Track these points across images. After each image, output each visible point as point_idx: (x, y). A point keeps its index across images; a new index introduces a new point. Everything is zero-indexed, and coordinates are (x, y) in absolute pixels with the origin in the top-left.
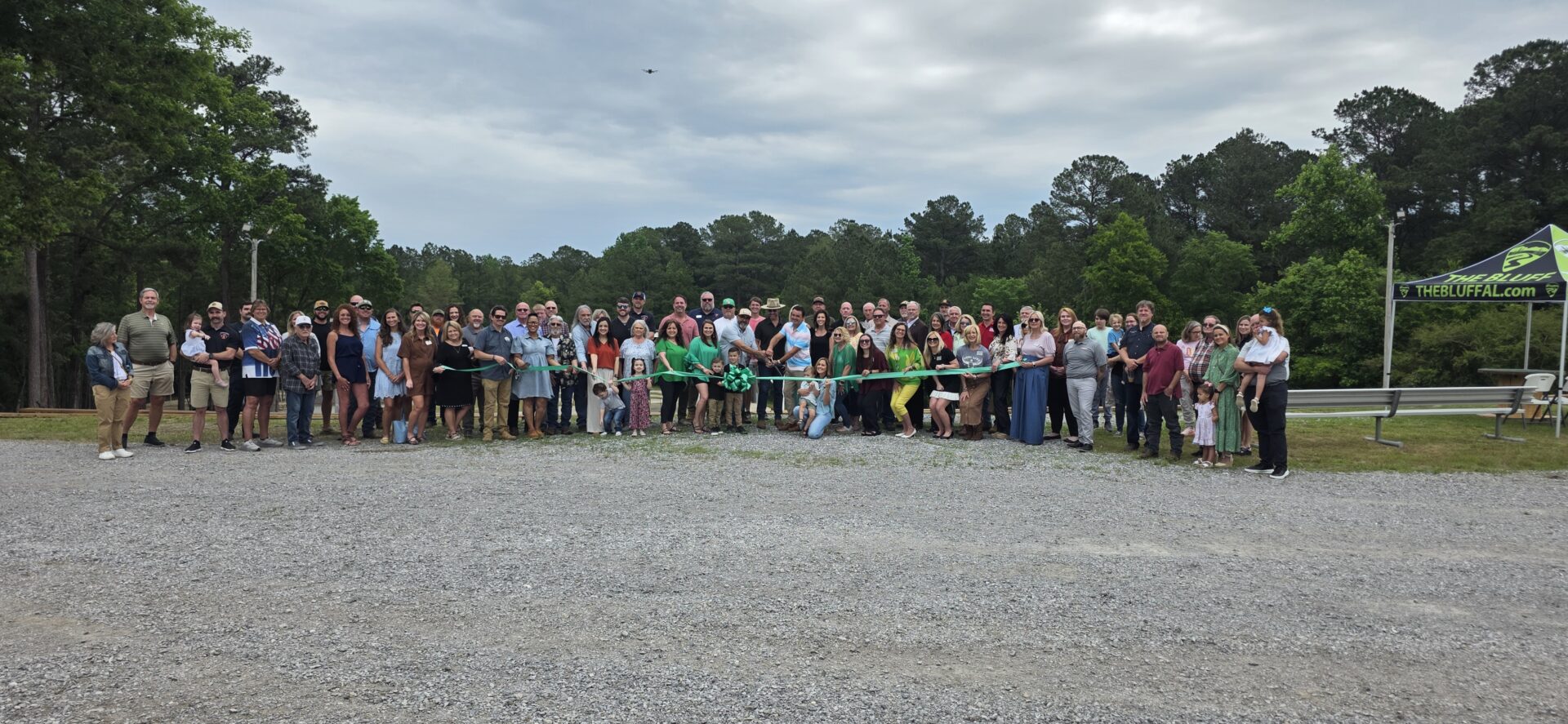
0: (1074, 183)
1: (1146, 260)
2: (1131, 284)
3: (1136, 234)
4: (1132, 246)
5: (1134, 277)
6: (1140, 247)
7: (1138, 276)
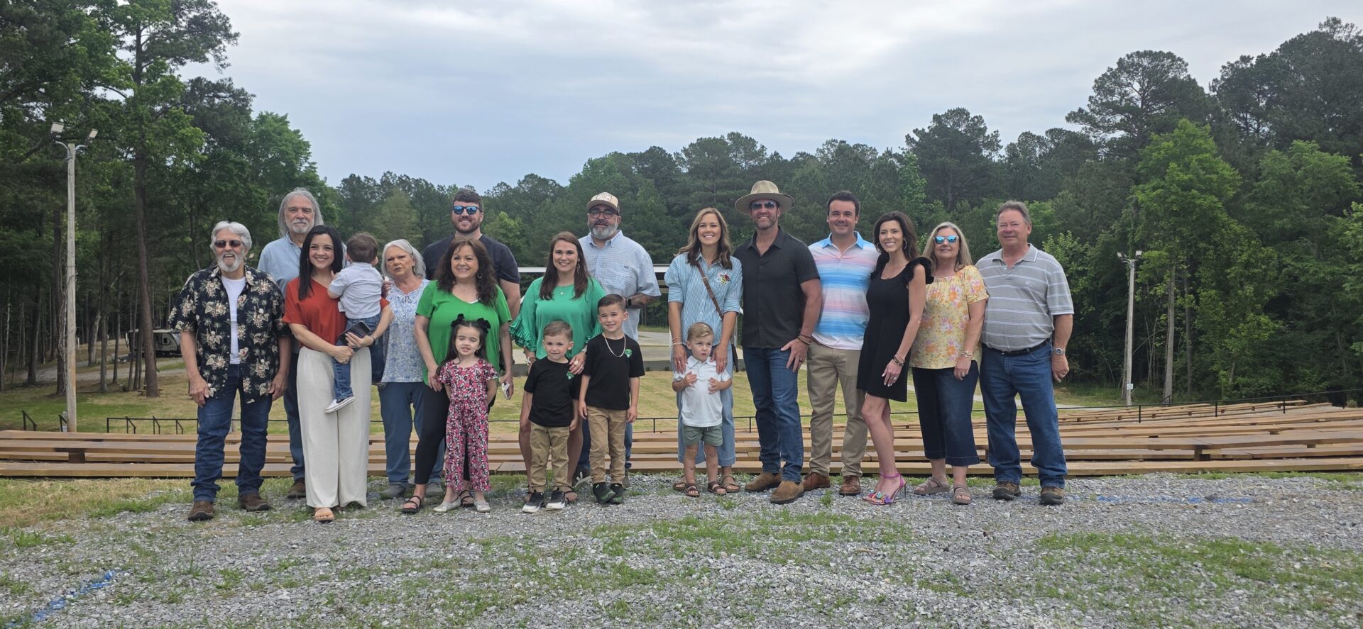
0: (1120, 85)
1: (1214, 177)
2: (1195, 206)
3: (1201, 144)
4: (1196, 160)
5: (1199, 198)
6: (1206, 160)
7: (1204, 196)
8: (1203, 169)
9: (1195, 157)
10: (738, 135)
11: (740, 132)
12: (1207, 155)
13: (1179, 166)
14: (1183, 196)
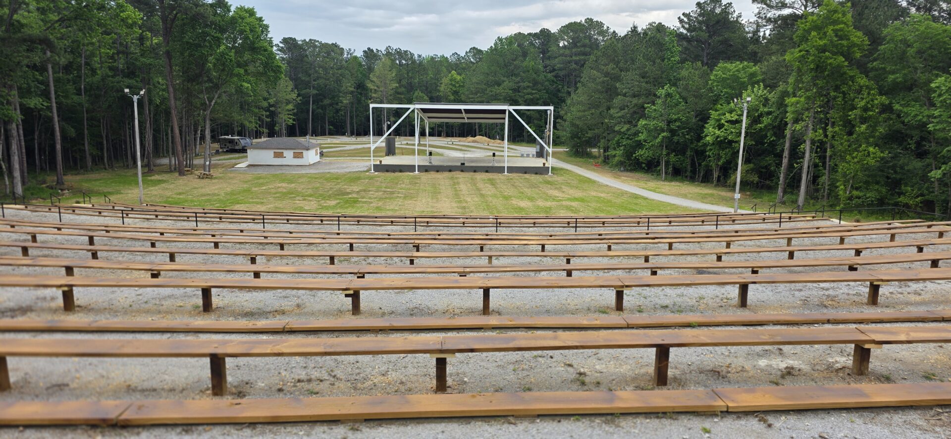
1: (845, 42)
2: (826, 65)
3: (839, 18)
4: (832, 30)
5: (831, 58)
6: (841, 30)
7: (834, 57)
8: (836, 36)
9: (832, 27)
10: (591, 20)
11: (592, 18)
12: (842, 26)
13: (819, 34)
14: (819, 57)
